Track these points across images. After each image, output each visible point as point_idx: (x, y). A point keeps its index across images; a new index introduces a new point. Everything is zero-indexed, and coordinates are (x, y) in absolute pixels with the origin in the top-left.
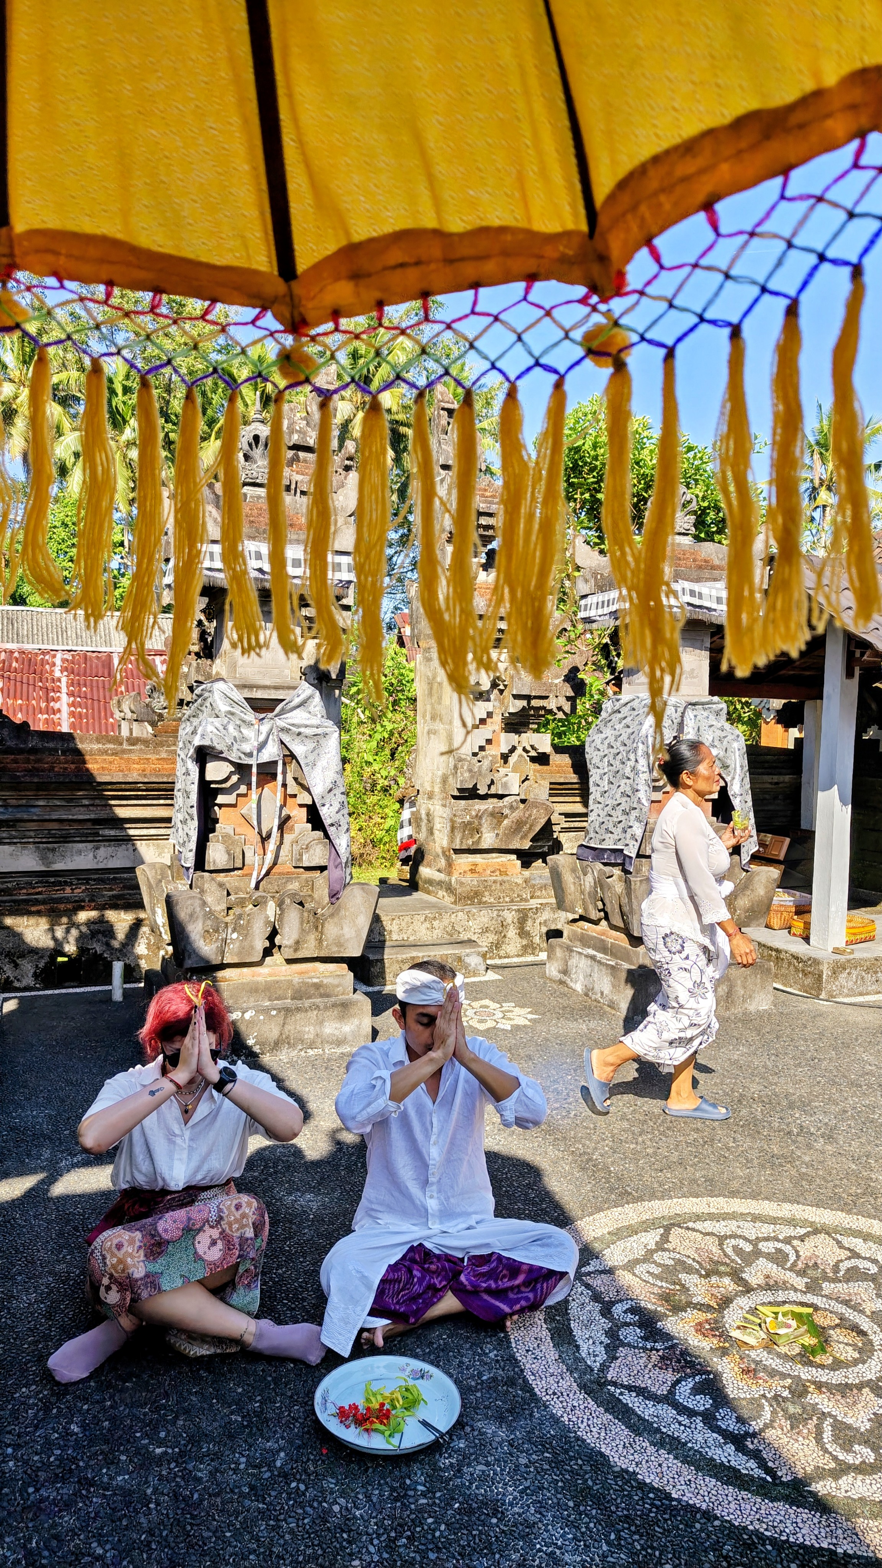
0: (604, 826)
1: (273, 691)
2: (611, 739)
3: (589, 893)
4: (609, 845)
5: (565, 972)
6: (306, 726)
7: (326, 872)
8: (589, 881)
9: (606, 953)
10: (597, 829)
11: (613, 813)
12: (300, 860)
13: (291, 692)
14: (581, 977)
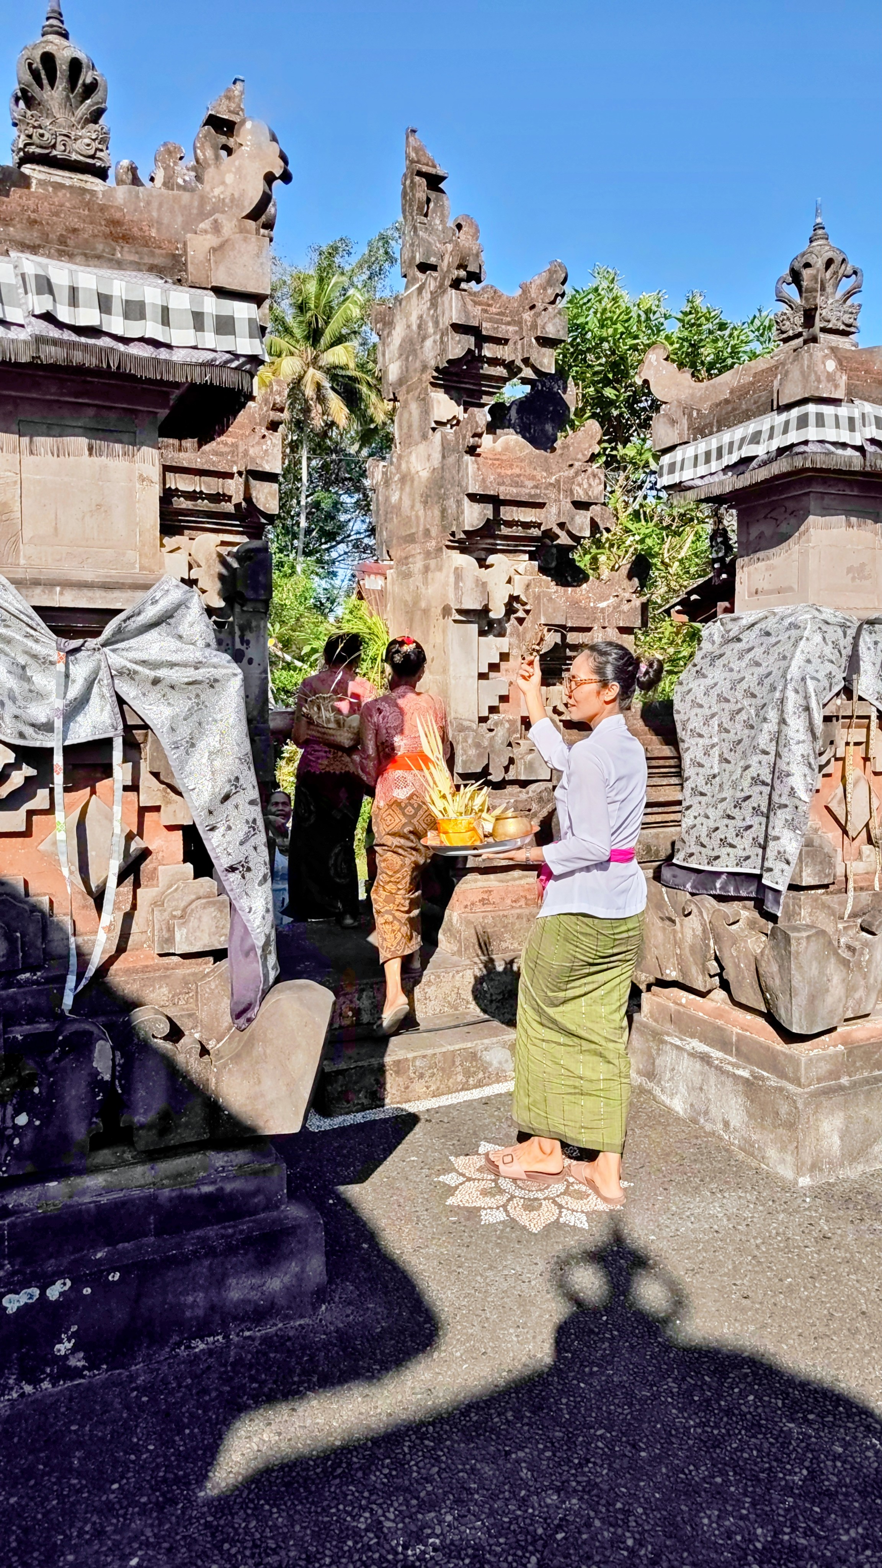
0: (719, 835)
1: (99, 593)
2: (724, 687)
3: (692, 948)
4: (727, 865)
5: (651, 1074)
6: (172, 665)
7: (224, 964)
8: (691, 928)
9: (728, 1051)
10: (705, 840)
11: (735, 812)
12: (170, 940)
13: (140, 595)
14: (683, 1089)
